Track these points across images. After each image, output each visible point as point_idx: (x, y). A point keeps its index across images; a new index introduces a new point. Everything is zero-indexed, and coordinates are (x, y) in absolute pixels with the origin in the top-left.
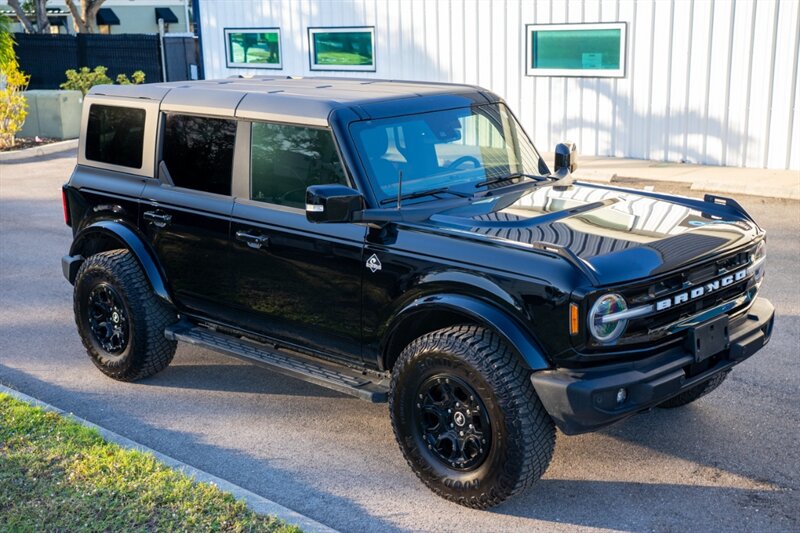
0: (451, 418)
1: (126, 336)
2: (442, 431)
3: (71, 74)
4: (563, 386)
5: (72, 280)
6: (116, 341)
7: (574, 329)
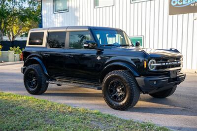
0: (116, 91)
1: (36, 84)
2: (114, 93)
3: (11, 48)
4: (143, 79)
5: (23, 73)
6: (34, 85)
7: (145, 67)
